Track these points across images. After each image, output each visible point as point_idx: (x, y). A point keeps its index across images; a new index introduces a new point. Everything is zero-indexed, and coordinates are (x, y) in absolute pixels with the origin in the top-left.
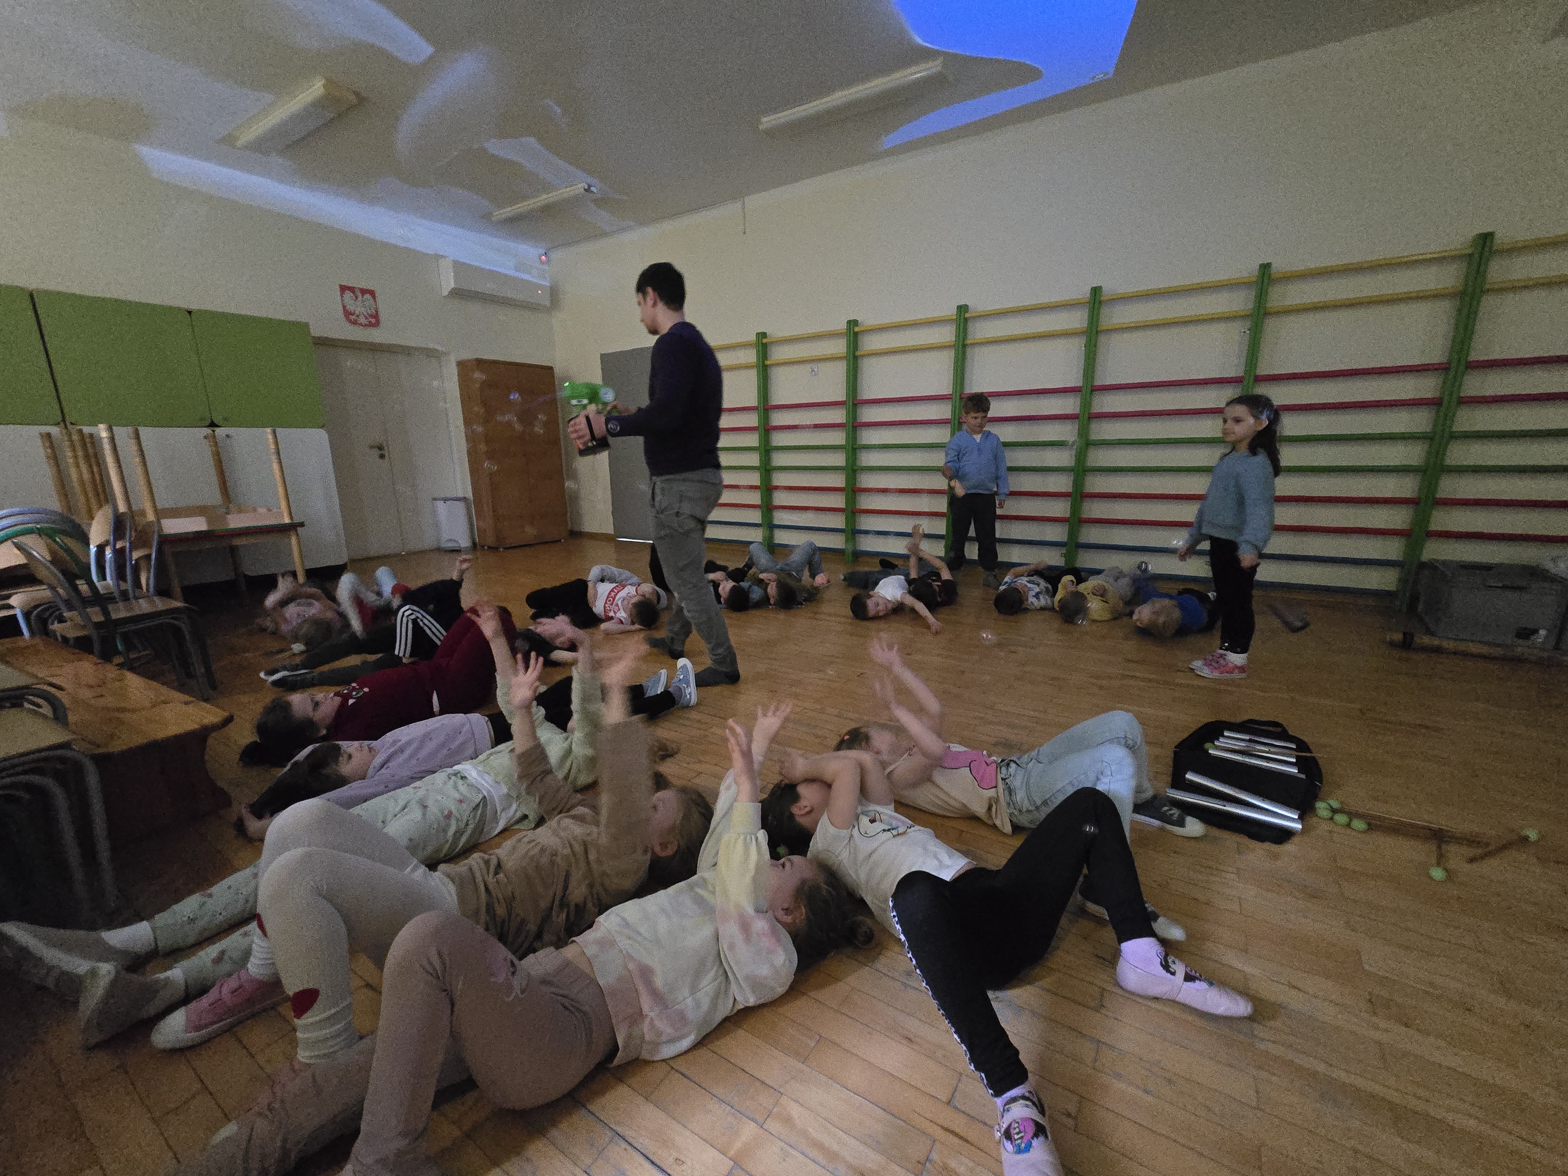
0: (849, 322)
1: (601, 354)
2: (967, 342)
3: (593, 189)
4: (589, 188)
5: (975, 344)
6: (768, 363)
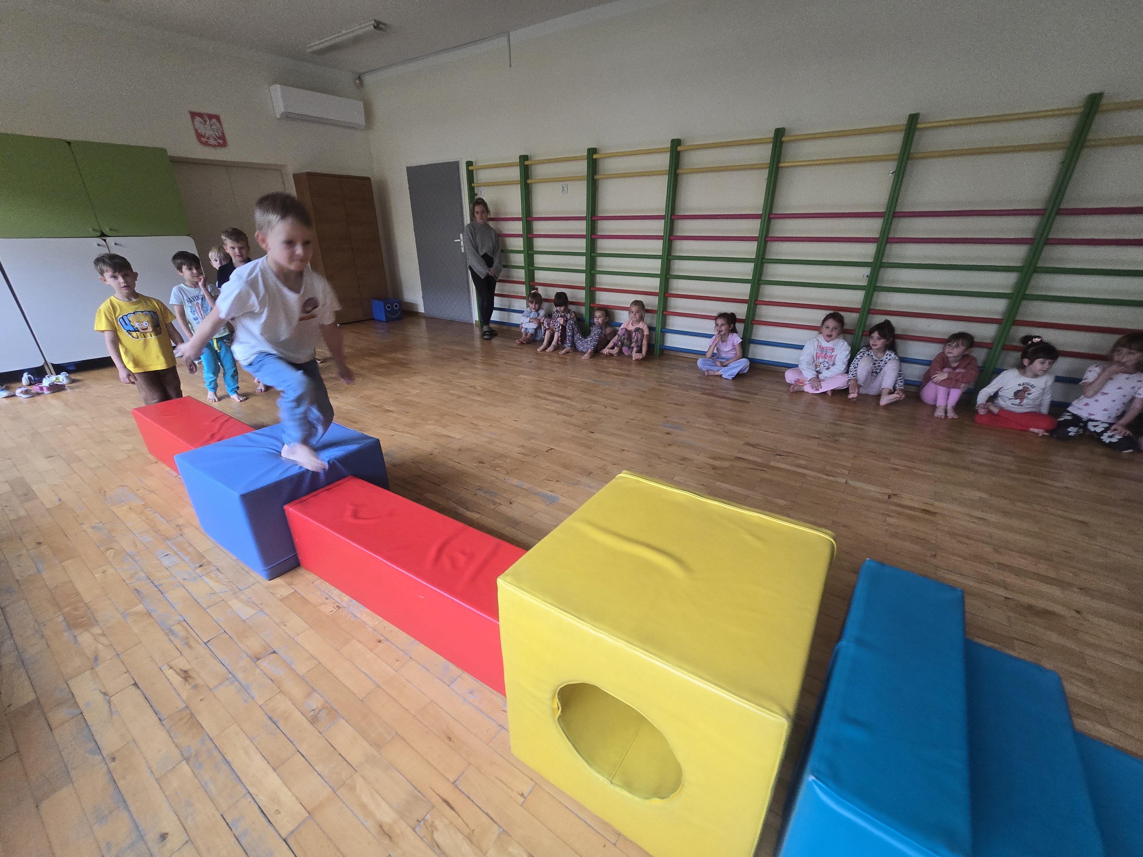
0: (590, 150)
1: (407, 167)
2: (679, 171)
3: (381, 26)
4: (378, 25)
5: (685, 173)
6: (529, 181)
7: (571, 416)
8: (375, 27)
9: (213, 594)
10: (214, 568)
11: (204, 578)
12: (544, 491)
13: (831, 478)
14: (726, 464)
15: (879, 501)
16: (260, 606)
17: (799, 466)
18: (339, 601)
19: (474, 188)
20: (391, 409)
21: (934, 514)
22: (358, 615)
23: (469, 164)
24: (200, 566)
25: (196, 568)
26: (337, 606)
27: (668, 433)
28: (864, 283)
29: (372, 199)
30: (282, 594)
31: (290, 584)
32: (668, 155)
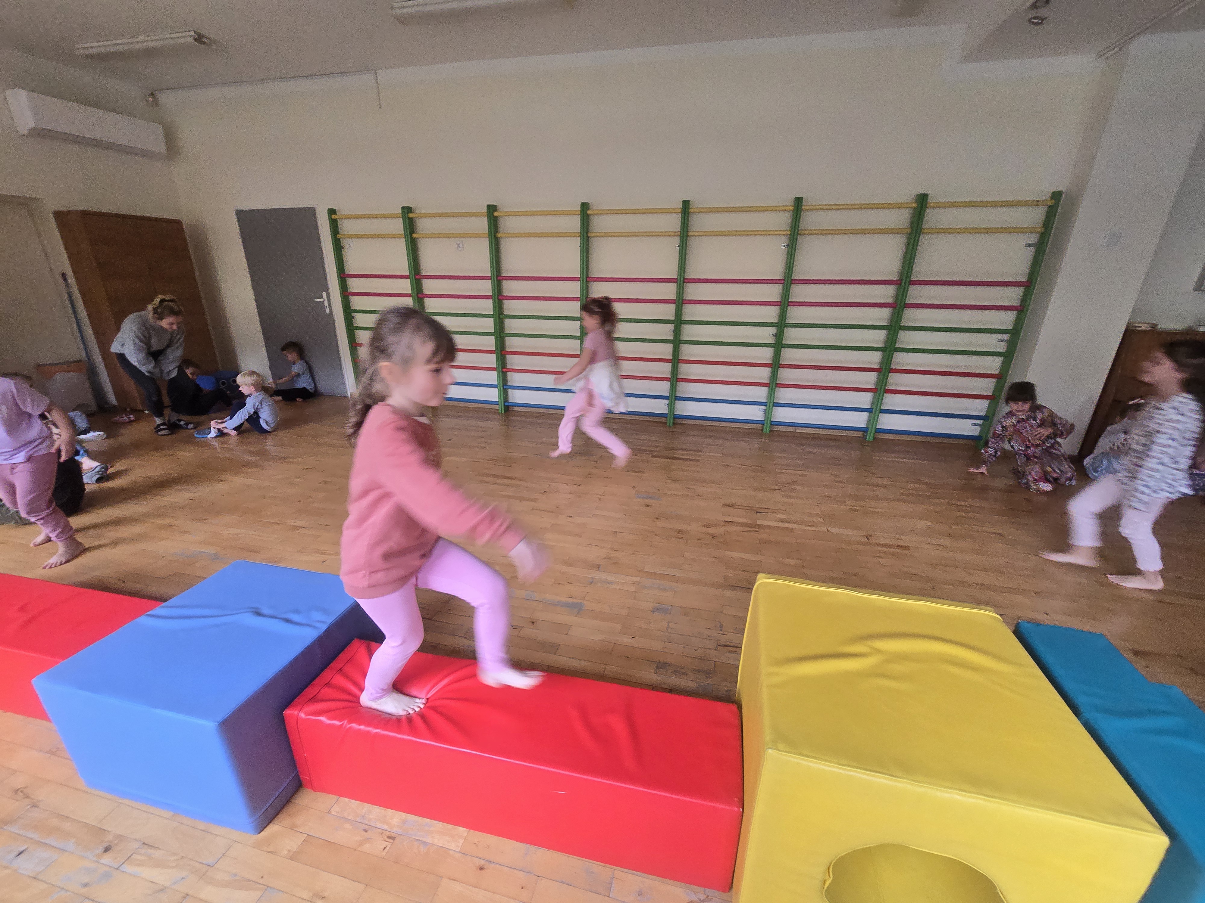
0: (489, 206)
1: (237, 211)
2: (590, 235)
3: (204, 39)
4: (199, 39)
5: (596, 236)
6: (414, 236)
7: (535, 500)
8: (195, 40)
9: (162, 890)
10: (135, 845)
11: (128, 868)
12: (564, 599)
13: (813, 529)
14: (720, 530)
15: (863, 544)
16: (261, 881)
17: (782, 520)
18: (385, 827)
19: (339, 239)
20: (299, 523)
21: (907, 548)
22: (429, 840)
23: (332, 212)
24: (107, 850)
25: (99, 856)
26: (389, 837)
27: (648, 506)
28: (771, 340)
29: (185, 248)
30: (289, 848)
31: (293, 828)
32: (578, 218)
